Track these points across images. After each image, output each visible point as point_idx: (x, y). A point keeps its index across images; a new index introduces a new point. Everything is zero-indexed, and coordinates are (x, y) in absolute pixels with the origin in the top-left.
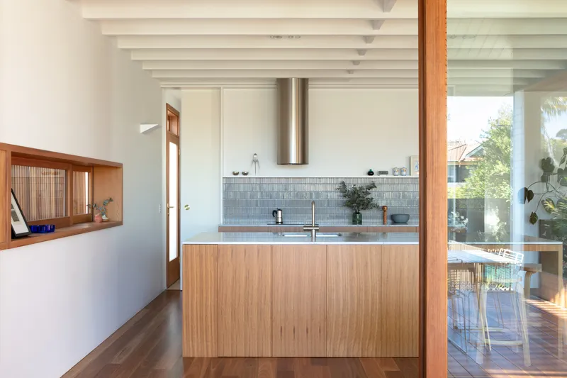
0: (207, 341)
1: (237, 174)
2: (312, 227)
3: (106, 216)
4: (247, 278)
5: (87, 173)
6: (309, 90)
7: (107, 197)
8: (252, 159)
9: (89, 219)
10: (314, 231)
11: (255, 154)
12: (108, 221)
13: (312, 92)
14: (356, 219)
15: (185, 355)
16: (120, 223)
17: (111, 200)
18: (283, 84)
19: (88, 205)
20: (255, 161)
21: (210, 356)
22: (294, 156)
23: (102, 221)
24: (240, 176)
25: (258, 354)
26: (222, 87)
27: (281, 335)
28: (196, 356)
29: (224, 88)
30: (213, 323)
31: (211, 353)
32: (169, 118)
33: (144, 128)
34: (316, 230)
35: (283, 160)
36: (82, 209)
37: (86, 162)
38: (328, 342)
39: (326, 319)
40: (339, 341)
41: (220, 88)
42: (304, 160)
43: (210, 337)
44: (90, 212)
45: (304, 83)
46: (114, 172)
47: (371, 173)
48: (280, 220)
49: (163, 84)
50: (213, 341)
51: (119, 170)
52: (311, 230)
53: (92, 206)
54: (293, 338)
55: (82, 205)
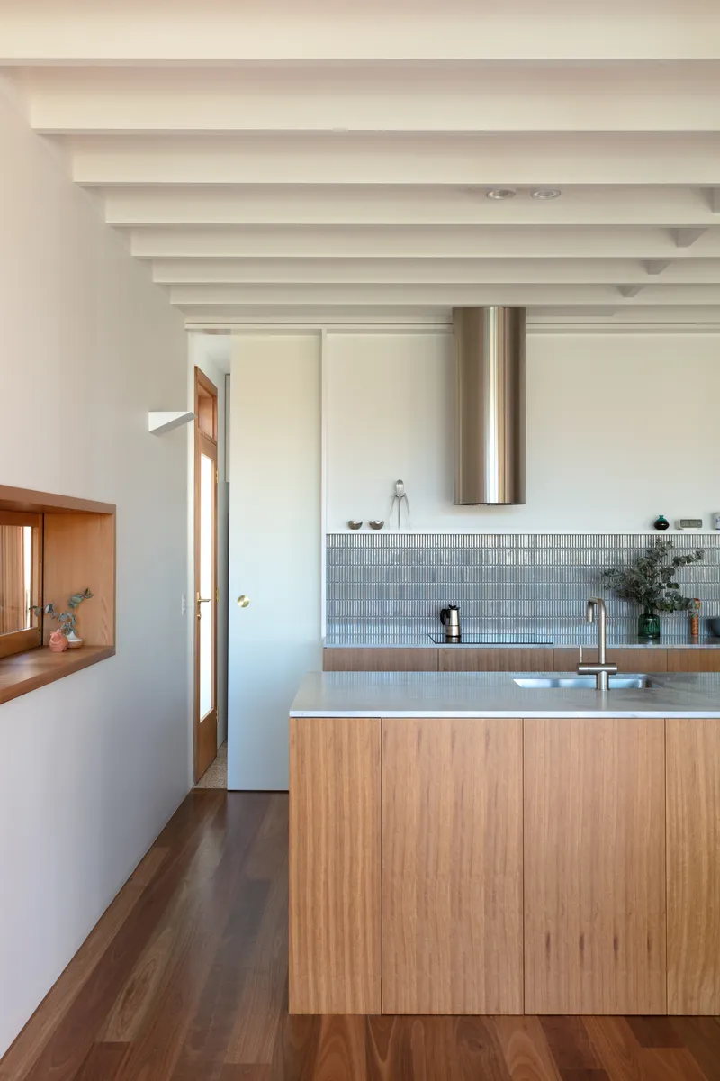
0: (352, 974)
1: (358, 526)
2: (599, 664)
3: (77, 635)
4: (458, 805)
5: (27, 530)
6: (528, 336)
7: (78, 587)
8: (390, 492)
9: (35, 644)
10: (604, 675)
11: (400, 482)
12: (80, 647)
13: (534, 341)
14: (646, 630)
15: (295, 1008)
16: (109, 652)
17: (87, 594)
18: (467, 323)
19: (31, 609)
20: (398, 497)
21: (362, 1011)
22: (494, 488)
23: (68, 648)
24: (365, 530)
25: (487, 1007)
26: (324, 328)
27: (548, 957)
28: (324, 1010)
29: (329, 331)
30: (369, 924)
31: (364, 1004)
32: (200, 401)
33: (156, 420)
34: (609, 673)
35: (468, 493)
36: (17, 621)
37: (26, 503)
38: (671, 973)
39: (664, 913)
40: (699, 973)
41: (319, 333)
42: (516, 494)
43: (360, 960)
44: (36, 624)
45: (516, 320)
46: (95, 527)
47: (661, 524)
48: (455, 632)
49: (189, 322)
50: (370, 971)
51: (107, 522)
52: (597, 673)
53: (40, 611)
54: (578, 962)
55: (16, 608)
